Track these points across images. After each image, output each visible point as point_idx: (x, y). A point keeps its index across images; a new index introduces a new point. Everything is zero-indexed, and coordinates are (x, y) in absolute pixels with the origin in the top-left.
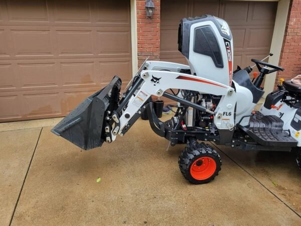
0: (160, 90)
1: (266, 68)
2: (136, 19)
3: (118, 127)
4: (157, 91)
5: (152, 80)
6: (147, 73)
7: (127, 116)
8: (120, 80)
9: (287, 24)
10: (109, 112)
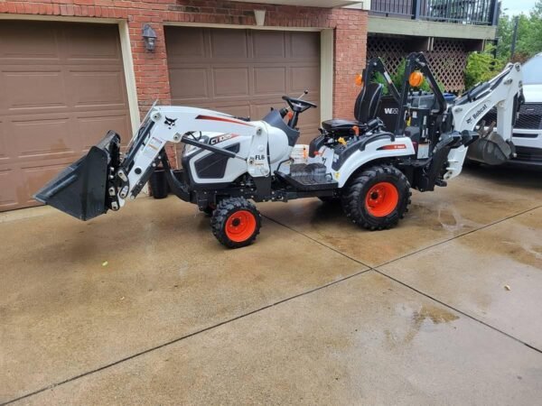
0: (177, 134)
1: (299, 105)
2: (131, 54)
3: (126, 187)
4: (174, 135)
5: (166, 122)
6: (158, 114)
7: (138, 171)
8: (117, 136)
9: (334, 60)
10: (112, 169)
